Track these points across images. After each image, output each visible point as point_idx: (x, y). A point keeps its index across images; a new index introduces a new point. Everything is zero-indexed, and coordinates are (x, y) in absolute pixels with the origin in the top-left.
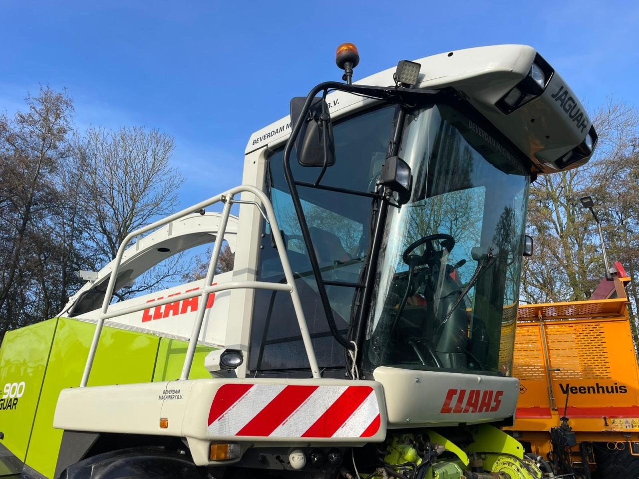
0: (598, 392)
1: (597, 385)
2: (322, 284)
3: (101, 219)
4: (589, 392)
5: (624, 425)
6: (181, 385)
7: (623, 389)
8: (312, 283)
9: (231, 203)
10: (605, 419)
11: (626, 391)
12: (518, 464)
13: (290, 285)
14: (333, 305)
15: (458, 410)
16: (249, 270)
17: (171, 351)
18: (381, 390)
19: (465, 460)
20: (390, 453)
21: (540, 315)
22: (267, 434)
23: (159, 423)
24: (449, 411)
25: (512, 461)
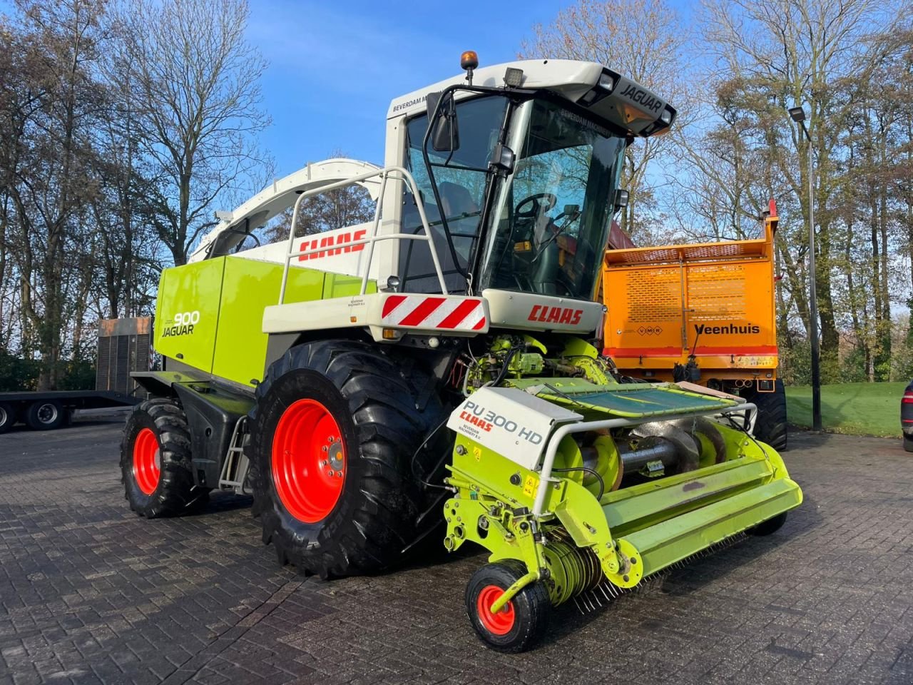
0: (732, 332)
1: (731, 325)
2: (449, 235)
3: (161, 125)
4: (723, 332)
5: (750, 363)
6: (361, 297)
7: (756, 330)
8: (443, 232)
9: (386, 178)
10: (732, 356)
11: (758, 331)
12: (591, 362)
13: (428, 236)
14: (457, 249)
15: (542, 319)
16: (395, 222)
17: (335, 283)
18: (486, 302)
19: (544, 350)
20: (494, 345)
21: (681, 257)
22: (416, 325)
23: (349, 319)
24: (535, 319)
25: (588, 360)
